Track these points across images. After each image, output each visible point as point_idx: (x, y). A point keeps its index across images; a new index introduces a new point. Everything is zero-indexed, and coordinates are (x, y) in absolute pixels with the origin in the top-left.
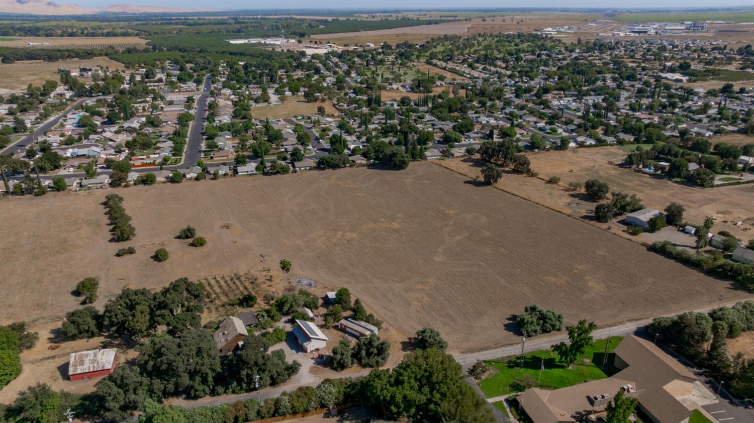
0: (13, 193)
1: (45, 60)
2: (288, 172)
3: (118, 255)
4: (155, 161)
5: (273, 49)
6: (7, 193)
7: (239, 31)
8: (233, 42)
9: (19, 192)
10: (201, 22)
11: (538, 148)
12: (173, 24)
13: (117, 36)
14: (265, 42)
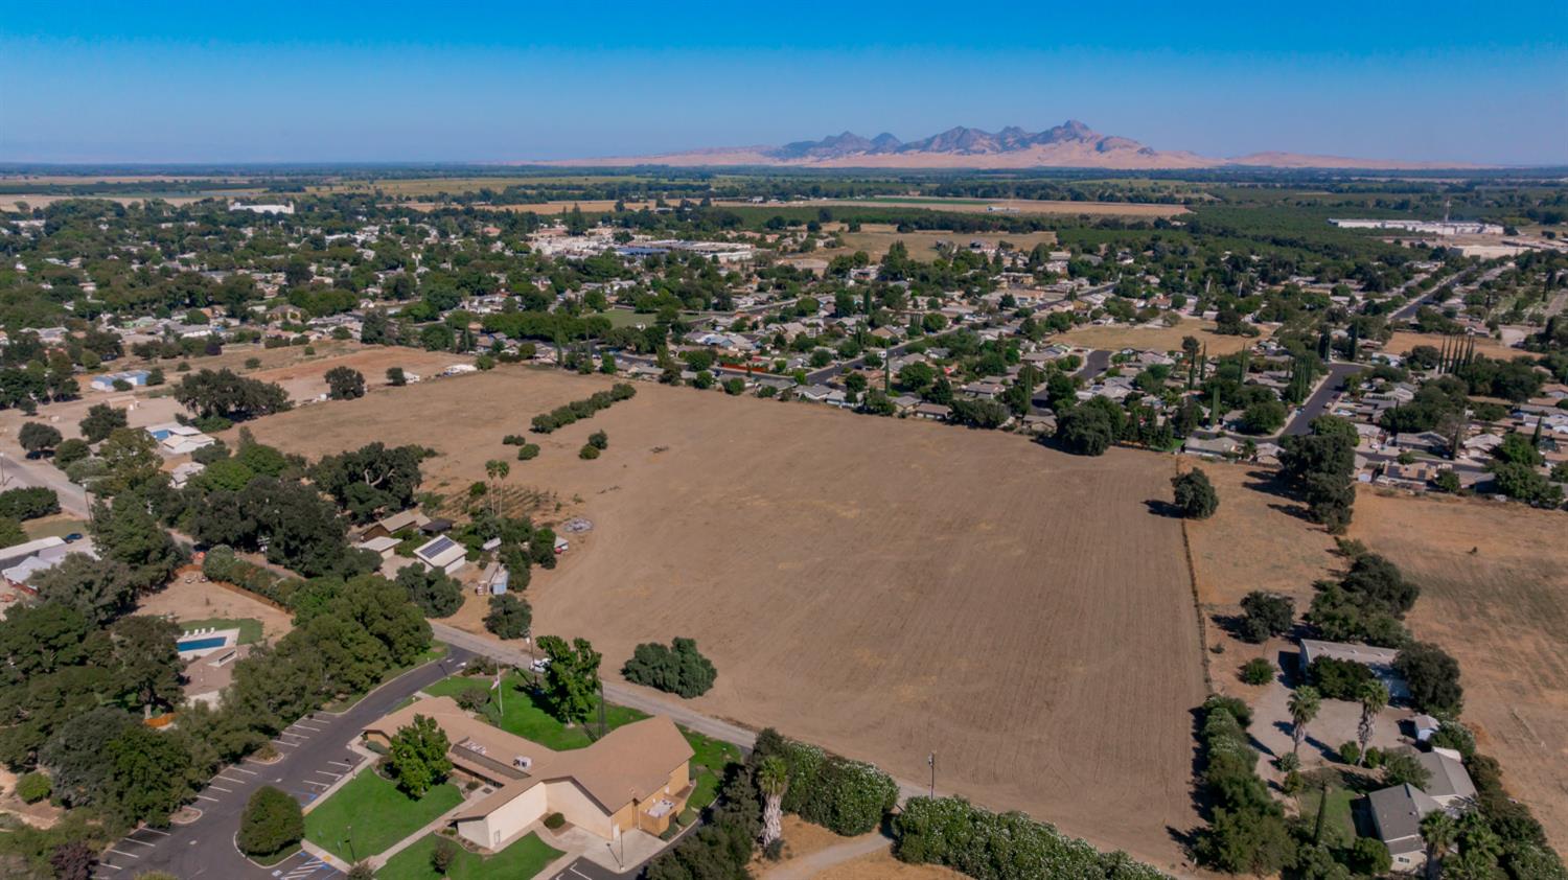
0: (566, 367)
1: (955, 231)
2: (890, 414)
3: (505, 443)
4: (766, 366)
5: (1398, 242)
6: (559, 363)
7: (1403, 206)
8: (1344, 224)
9: (571, 366)
10: (1362, 186)
11: (1510, 493)
12: (1310, 188)
13: (1151, 202)
14: (1414, 229)
